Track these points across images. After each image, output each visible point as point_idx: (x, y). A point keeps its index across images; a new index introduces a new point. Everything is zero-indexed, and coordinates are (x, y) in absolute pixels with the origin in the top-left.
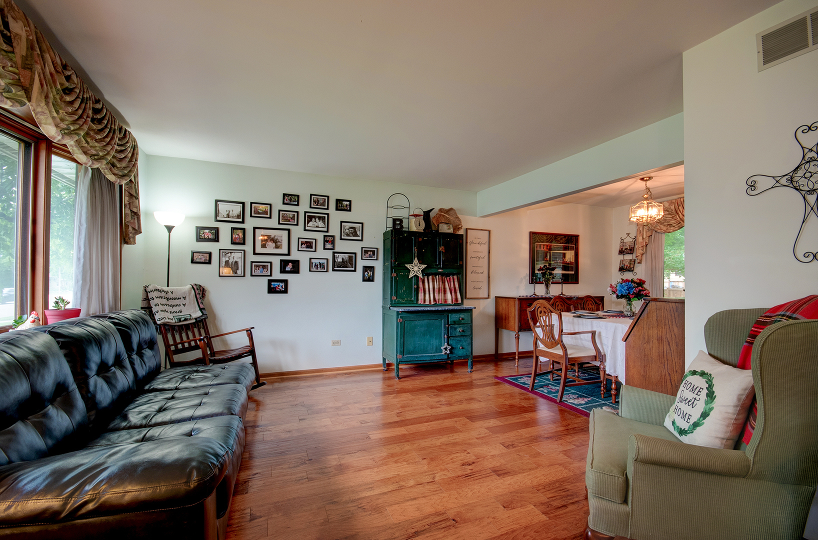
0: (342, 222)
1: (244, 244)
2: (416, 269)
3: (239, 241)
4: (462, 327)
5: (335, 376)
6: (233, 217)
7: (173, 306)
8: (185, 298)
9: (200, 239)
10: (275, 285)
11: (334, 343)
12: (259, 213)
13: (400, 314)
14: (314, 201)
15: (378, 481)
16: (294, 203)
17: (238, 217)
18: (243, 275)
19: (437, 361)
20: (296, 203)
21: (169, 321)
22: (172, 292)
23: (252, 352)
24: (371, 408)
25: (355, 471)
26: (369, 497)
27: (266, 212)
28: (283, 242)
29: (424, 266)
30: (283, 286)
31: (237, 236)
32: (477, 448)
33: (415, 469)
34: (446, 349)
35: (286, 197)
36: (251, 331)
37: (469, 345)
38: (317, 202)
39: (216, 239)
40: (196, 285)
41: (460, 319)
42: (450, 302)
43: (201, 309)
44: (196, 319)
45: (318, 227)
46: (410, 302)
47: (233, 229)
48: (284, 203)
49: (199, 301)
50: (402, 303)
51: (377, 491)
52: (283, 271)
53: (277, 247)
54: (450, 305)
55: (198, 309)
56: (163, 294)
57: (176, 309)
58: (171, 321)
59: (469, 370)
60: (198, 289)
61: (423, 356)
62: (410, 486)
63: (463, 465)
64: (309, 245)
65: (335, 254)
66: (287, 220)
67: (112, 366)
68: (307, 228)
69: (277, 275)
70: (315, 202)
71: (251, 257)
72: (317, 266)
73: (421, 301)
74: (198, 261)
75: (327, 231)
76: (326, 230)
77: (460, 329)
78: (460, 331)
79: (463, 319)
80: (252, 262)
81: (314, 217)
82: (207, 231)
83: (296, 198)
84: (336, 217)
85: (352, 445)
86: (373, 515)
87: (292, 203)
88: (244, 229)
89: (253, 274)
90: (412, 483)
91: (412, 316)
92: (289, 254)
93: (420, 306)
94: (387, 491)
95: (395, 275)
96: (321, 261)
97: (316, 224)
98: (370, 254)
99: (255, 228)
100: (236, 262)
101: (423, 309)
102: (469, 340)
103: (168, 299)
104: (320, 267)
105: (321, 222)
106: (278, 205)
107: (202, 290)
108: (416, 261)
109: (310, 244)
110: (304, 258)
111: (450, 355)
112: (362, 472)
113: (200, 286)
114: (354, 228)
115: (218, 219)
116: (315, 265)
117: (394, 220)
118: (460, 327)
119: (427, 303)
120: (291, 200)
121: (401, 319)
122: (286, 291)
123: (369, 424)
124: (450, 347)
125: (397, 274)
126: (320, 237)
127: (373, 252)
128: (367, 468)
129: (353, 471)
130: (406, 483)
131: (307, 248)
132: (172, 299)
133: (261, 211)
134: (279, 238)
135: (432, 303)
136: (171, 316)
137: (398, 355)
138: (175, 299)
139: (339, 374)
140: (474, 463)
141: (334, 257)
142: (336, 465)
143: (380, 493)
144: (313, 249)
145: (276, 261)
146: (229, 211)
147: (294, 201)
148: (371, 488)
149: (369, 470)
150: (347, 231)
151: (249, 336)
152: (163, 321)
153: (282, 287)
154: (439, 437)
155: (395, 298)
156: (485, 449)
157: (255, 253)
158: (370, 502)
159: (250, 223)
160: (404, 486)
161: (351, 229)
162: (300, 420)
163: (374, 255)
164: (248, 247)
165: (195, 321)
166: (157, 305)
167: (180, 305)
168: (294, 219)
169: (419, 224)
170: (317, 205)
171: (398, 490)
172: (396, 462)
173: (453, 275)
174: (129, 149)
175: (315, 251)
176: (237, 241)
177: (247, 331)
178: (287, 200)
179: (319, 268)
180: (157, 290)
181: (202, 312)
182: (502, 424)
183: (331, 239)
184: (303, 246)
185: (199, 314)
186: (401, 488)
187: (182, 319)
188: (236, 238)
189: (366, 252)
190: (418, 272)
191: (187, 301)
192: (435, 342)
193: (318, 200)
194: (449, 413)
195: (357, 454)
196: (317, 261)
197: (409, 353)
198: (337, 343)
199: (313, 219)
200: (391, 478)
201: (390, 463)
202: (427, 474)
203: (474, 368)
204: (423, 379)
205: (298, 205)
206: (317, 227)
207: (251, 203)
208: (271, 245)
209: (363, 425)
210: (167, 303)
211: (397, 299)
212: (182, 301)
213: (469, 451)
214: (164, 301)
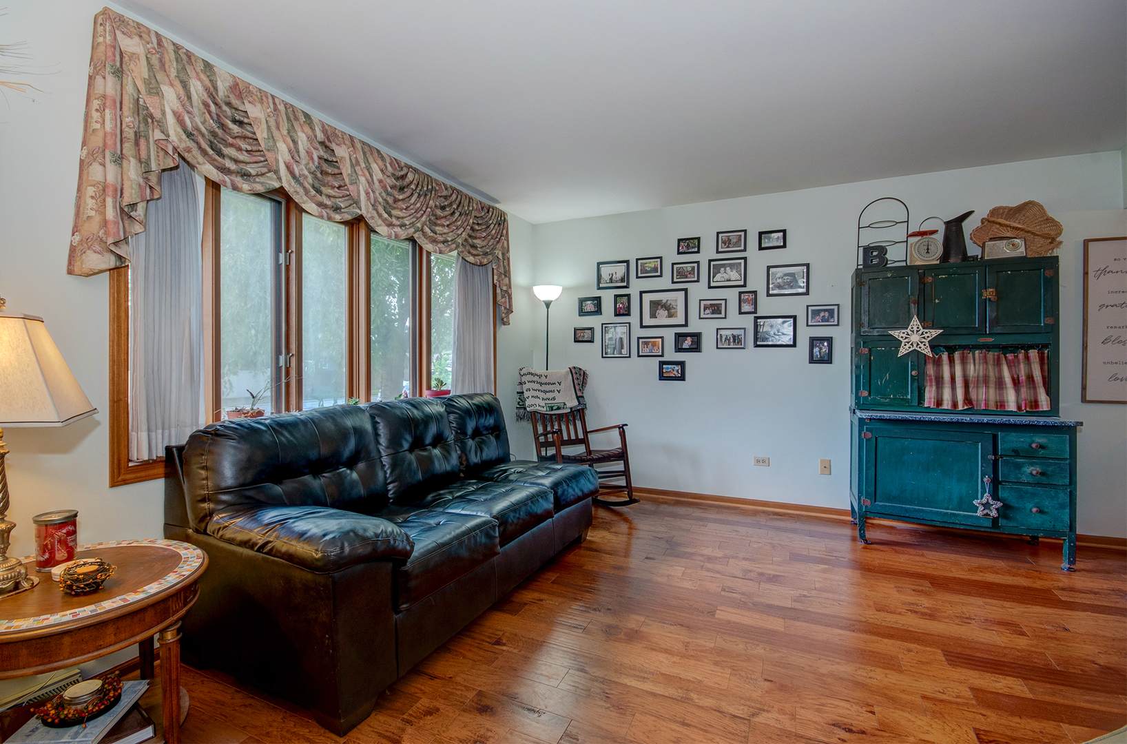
0: (769, 268)
1: (628, 314)
2: (915, 338)
3: (622, 311)
4: (1041, 464)
5: (755, 513)
6: (617, 282)
7: (545, 392)
8: (560, 384)
9: (582, 313)
10: (668, 368)
11: (758, 461)
12: (647, 272)
13: (867, 424)
14: (722, 242)
15: (662, 674)
16: (693, 250)
17: (622, 280)
18: (628, 355)
19: (962, 527)
20: (696, 250)
21: (540, 408)
22: (546, 377)
23: (622, 455)
24: (761, 574)
25: (646, 648)
26: (630, 686)
27: (655, 270)
28: (678, 307)
29: (935, 333)
30: (680, 371)
31: (621, 306)
32: (901, 713)
33: (738, 687)
34: (987, 505)
35: (682, 244)
36: (623, 429)
37: (1062, 506)
38: (727, 242)
39: (598, 311)
40: (575, 368)
41: (1034, 446)
42: (1012, 407)
43: (578, 397)
44: (571, 408)
45: (730, 280)
46: (904, 404)
47: (616, 296)
48: (679, 253)
49: (577, 387)
50: (882, 405)
51: (647, 686)
52: (679, 349)
53: (670, 316)
54: (1011, 414)
55: (575, 397)
56: (536, 378)
57: (550, 395)
58: (542, 409)
59: (1065, 565)
60: (576, 373)
61: (922, 511)
62: (701, 705)
63: (834, 725)
64: (715, 309)
65: (758, 320)
66: (683, 275)
67: (428, 445)
68: (712, 284)
69: (670, 355)
70: (724, 242)
71: (637, 332)
72: (729, 340)
73: (930, 402)
74: (580, 339)
75: (744, 286)
76: (742, 283)
77: (1031, 470)
78: (1031, 474)
79: (1042, 447)
80: (639, 338)
81: (724, 266)
82: (589, 302)
83: (696, 241)
84: (758, 261)
85: (678, 613)
86: (611, 711)
87: (690, 250)
88: (628, 296)
89: (641, 354)
90: (708, 702)
91: (896, 430)
92: (686, 325)
93: (928, 411)
94: (660, 693)
95: (866, 351)
96: (736, 332)
97: (726, 277)
98: (824, 316)
99: (641, 293)
100: (621, 339)
101: (934, 417)
102: (1064, 497)
103: (541, 384)
104: (734, 341)
105: (734, 272)
106: (671, 256)
107: (582, 374)
108: (915, 322)
109: (718, 308)
110: (707, 329)
111: (1001, 522)
112: (654, 652)
113: (580, 369)
114: (792, 275)
115: (601, 285)
116: (726, 339)
117: (868, 250)
118: (1032, 464)
119: (947, 405)
120: (688, 247)
121: (869, 435)
122: (682, 378)
123: (734, 595)
124: (999, 504)
125: (870, 350)
126: (732, 295)
127: (831, 312)
128: (666, 651)
129: (645, 646)
130: (699, 699)
131: (712, 314)
132: (546, 384)
133: (649, 268)
134: (673, 303)
135: (960, 408)
136: (543, 403)
137: (863, 498)
138: (549, 384)
139: (764, 512)
140: (863, 732)
141: (756, 326)
142: (632, 629)
143: (648, 690)
144: (723, 316)
145: (669, 335)
146: (612, 275)
147: (693, 248)
148: (644, 678)
149: (665, 655)
150: (779, 281)
151: (620, 435)
152: (532, 408)
153: (678, 371)
154: (838, 660)
155: (866, 393)
156: (919, 723)
157: (642, 327)
158: (624, 694)
159: (636, 286)
160: (692, 700)
161: (786, 278)
162: (647, 558)
163: (833, 317)
164: (634, 319)
165: (569, 411)
166: (528, 390)
167: (554, 391)
168: (694, 274)
169: (928, 249)
170: (728, 247)
171: (678, 700)
172: (716, 663)
173: (1027, 348)
174: (493, 225)
175: (725, 318)
176: (622, 312)
177: (619, 428)
178: (683, 248)
179: (732, 344)
180: (530, 373)
181: (579, 401)
182: (1031, 696)
183: (751, 296)
184: (707, 311)
185: (575, 403)
186: (686, 700)
187: (554, 408)
188: (621, 308)
189: (816, 313)
190: (921, 345)
191: (562, 387)
192: (956, 488)
193: (729, 239)
194: (910, 631)
195: (672, 627)
196: (729, 333)
197: (889, 499)
198: (764, 461)
199: (722, 269)
200: (684, 680)
201: (706, 660)
202: (748, 703)
203: (1079, 565)
204: (923, 555)
205: (698, 252)
206: (727, 281)
207: (637, 260)
208: (662, 313)
209: (723, 593)
210: (540, 388)
211: (870, 395)
212: (557, 387)
213: (876, 709)
214: (537, 386)
